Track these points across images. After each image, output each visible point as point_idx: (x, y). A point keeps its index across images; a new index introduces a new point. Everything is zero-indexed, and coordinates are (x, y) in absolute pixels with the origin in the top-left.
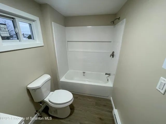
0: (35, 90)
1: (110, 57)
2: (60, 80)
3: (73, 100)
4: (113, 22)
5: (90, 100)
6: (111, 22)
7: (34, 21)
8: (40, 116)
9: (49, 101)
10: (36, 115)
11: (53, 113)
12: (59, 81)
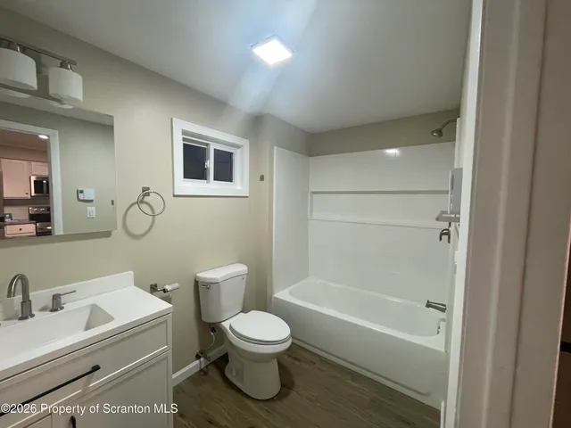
0: (208, 285)
1: (441, 239)
2: (275, 295)
3: (288, 344)
4: (440, 132)
5: (354, 384)
6: (433, 132)
7: (238, 147)
8: (205, 370)
9: (231, 327)
10: (198, 362)
11: (234, 373)
12: (271, 297)
